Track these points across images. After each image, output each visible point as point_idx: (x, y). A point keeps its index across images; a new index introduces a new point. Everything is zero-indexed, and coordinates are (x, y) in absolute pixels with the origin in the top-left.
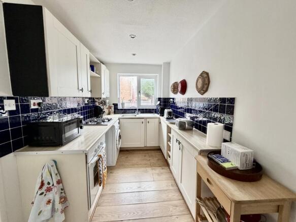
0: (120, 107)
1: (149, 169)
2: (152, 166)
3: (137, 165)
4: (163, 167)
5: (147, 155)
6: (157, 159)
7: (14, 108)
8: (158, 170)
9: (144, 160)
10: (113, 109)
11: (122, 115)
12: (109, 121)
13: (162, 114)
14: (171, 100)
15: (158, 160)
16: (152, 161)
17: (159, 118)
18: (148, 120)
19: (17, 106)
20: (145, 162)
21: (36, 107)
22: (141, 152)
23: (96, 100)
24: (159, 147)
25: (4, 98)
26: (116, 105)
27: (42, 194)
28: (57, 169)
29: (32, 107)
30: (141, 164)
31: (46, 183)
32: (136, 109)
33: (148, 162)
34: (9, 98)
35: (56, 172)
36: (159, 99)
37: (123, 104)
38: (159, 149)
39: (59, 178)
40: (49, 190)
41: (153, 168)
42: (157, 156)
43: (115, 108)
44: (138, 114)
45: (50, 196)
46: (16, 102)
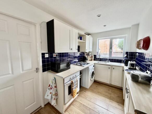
0: (98, 57)
1: (108, 100)
2: (111, 99)
3: (101, 93)
4: (120, 104)
5: (111, 90)
6: (117, 95)
7: (48, 57)
8: (115, 104)
9: (106, 92)
10: (93, 58)
11: (98, 61)
12: (87, 64)
13: (126, 65)
14: (137, 54)
15: (118, 97)
16: (112, 95)
17: (123, 67)
18: (113, 67)
19: (49, 56)
20: (107, 94)
21: (55, 56)
22: (107, 87)
23: (85, 53)
24: (122, 88)
25: (45, 53)
26: (95, 56)
27: (49, 89)
28: (55, 81)
29: (54, 56)
30: (103, 94)
31: (51, 85)
32: (107, 59)
33: (109, 95)
34: (47, 53)
35: (55, 83)
36: (127, 53)
37: (99, 55)
38: (121, 89)
39: (56, 85)
40: (51, 88)
41: (111, 101)
42: (118, 94)
43: (94, 58)
44: (108, 62)
45: (51, 91)
46: (49, 55)
